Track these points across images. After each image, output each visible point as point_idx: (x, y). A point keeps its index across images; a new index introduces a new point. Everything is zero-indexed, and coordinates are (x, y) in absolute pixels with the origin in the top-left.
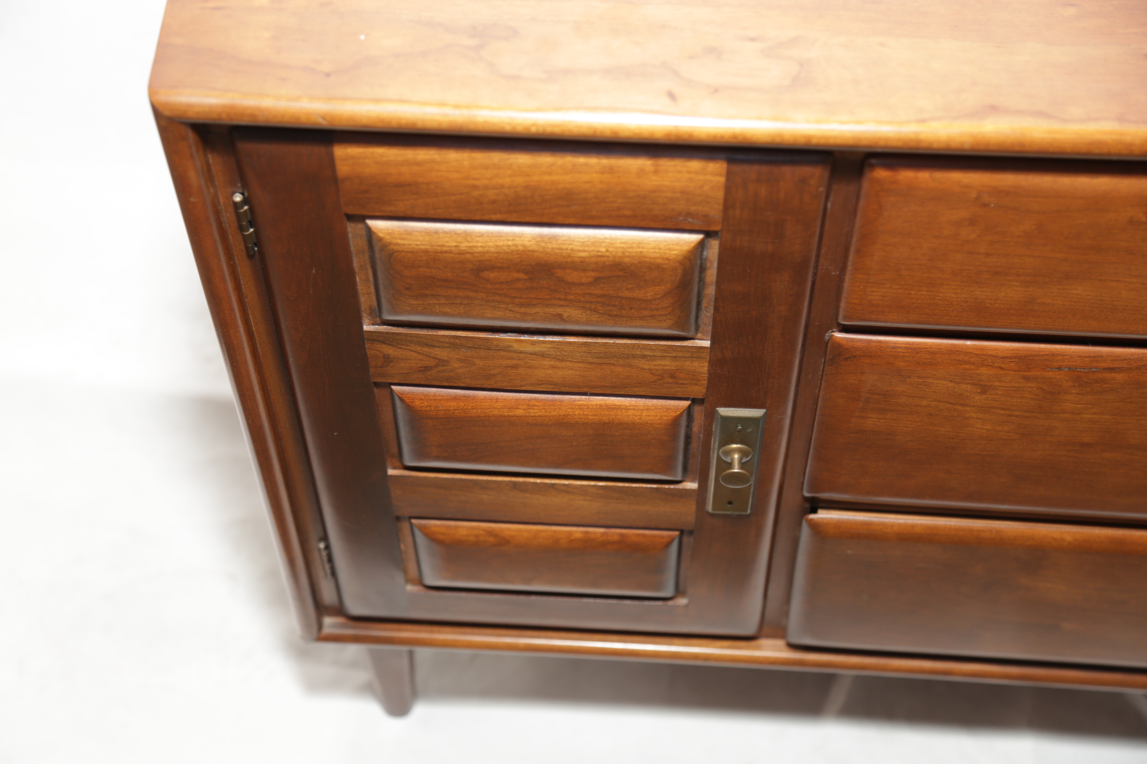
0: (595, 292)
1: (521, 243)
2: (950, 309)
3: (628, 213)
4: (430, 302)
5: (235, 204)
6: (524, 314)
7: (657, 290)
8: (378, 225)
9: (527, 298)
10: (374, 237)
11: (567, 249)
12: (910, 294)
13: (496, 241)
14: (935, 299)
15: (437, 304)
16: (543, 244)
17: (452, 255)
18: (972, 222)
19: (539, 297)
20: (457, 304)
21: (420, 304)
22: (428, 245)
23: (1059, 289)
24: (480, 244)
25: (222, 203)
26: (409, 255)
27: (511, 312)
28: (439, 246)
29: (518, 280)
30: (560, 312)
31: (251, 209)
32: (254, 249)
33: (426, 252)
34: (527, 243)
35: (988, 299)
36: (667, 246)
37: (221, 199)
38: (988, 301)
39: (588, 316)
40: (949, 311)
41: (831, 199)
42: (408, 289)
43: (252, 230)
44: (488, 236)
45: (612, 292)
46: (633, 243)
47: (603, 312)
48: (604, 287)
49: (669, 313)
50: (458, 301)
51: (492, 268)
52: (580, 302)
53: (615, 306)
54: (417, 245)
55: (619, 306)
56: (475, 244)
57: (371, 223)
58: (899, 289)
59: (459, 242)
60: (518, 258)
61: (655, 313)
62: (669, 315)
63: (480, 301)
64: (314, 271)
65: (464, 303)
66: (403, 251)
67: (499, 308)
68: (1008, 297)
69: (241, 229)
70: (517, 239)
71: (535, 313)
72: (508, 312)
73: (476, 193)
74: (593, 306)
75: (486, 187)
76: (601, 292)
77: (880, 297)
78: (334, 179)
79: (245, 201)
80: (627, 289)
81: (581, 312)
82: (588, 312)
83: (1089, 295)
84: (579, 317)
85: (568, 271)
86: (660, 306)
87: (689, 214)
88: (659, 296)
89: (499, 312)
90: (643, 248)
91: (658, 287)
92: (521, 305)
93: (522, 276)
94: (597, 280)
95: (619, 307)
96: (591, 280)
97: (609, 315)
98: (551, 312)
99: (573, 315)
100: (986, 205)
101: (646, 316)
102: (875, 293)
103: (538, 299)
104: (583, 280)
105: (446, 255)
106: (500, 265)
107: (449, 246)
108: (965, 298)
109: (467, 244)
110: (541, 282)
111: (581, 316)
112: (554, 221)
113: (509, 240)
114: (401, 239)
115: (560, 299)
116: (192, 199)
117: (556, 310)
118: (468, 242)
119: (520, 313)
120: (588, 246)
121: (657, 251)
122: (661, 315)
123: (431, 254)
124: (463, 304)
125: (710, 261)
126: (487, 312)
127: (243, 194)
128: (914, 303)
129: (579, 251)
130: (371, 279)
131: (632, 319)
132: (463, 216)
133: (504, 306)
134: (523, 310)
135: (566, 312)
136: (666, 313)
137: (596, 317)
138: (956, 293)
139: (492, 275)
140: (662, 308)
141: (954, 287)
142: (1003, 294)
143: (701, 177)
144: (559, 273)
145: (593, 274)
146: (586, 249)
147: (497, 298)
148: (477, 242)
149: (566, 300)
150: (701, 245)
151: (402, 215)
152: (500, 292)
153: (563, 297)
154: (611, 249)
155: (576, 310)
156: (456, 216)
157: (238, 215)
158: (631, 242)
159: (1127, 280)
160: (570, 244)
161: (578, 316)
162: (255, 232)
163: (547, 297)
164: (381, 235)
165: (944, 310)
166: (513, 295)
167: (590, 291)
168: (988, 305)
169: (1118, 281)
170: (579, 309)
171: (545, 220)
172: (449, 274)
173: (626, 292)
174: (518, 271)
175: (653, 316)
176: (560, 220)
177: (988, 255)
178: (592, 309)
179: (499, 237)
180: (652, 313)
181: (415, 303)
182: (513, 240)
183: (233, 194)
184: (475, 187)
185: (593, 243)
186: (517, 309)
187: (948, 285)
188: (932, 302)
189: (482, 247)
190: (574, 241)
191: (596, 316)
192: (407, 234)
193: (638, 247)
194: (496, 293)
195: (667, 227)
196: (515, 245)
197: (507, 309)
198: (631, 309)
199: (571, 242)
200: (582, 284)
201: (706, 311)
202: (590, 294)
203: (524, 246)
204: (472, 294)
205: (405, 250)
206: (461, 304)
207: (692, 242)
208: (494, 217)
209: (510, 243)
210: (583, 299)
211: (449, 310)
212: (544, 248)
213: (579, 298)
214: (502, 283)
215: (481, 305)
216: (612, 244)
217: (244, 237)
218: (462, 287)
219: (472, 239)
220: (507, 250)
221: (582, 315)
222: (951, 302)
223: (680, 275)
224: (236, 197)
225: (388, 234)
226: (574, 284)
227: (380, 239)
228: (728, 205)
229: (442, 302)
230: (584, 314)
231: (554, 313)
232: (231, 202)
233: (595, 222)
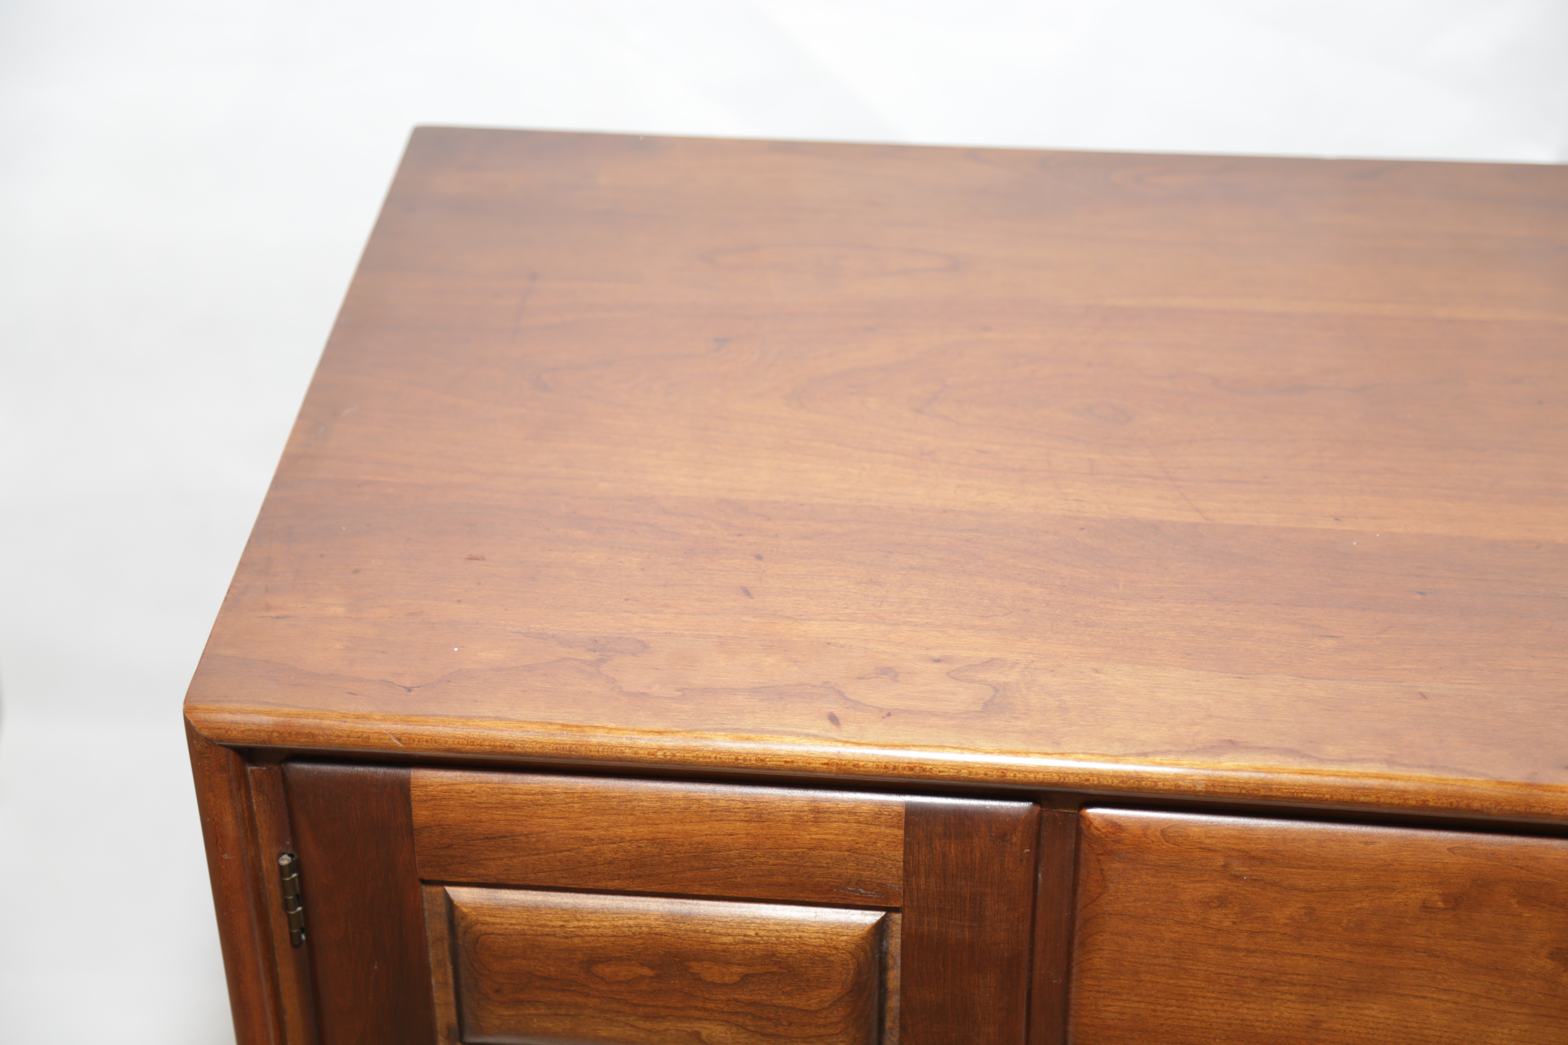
0: (743, 997)
1: (646, 922)
2: (1211, 1036)
3: (782, 879)
4: (527, 1012)
5: (281, 867)
6: (650, 1031)
7: (823, 995)
8: (462, 895)
9: (653, 1006)
10: (457, 913)
11: (704, 932)
12: (1155, 1011)
13: (613, 919)
14: (1189, 1019)
15: (535, 1015)
16: (674, 925)
17: (557, 939)
18: (1222, 901)
19: (669, 1005)
20: (561, 1015)
21: (512, 1016)
22: (525, 925)
23: (1348, 1008)
24: (592, 924)
25: (264, 869)
26: (500, 939)
27: (632, 1029)
28: (540, 926)
29: (643, 977)
30: (697, 1029)
31: (300, 877)
32: (300, 937)
33: (522, 934)
34: (654, 923)
35: (1258, 1021)
36: (834, 930)
37: (264, 864)
38: (1258, 1024)
39: (734, 1035)
40: (1210, 1038)
41: (1041, 869)
42: (497, 991)
43: (299, 909)
44: (603, 913)
45: (765, 998)
46: (790, 925)
47: (754, 1029)
48: (754, 990)
49: (841, 1032)
50: (563, 1012)
51: (608, 959)
52: (723, 1012)
53: (769, 1019)
54: (511, 924)
55: (775, 1019)
56: (587, 924)
57: (451, 890)
58: (1140, 1002)
59: (565, 921)
60: (642, 944)
61: (822, 1031)
62: (840, 1035)
63: (591, 1010)
64: (376, 967)
65: (570, 1013)
66: (492, 933)
67: (617, 1021)
68: (1284, 1018)
69: (286, 906)
70: (641, 917)
71: (665, 1030)
72: (628, 1028)
73: (587, 849)
74: (741, 1020)
75: (602, 840)
76: (750, 998)
77: (1117, 1014)
78: (410, 829)
79: (293, 867)
80: (784, 993)
81: (724, 1028)
82: (734, 1029)
83: (1389, 1019)
84: (722, 1037)
85: (707, 965)
86: (828, 1020)
87: (860, 883)
88: (826, 1005)
89: (617, 1029)
90: (803, 932)
91: (824, 991)
92: (646, 1017)
93: (646, 971)
94: (745, 979)
95: (775, 1021)
96: (736, 978)
97: (762, 1034)
98: (685, 1029)
99: (714, 1034)
100: (1237, 877)
101: (811, 1037)
102: (1110, 1008)
103: (669, 1007)
104: (727, 979)
105: (548, 939)
106: (618, 955)
107: (553, 927)
108: (1228, 1019)
109: (576, 924)
110: (672, 982)
111: (724, 1035)
112: (688, 891)
113: (630, 919)
114: (490, 916)
115: (696, 1008)
116: (226, 856)
117: (692, 1025)
118: (578, 920)
119: (644, 1029)
120: (732, 927)
121: (821, 935)
122: (830, 1035)
123: (529, 937)
124: (569, 1015)
125: (892, 956)
126: (601, 1027)
127: (291, 855)
128: (1162, 1024)
129: (720, 934)
130: (451, 981)
131: (792, 1041)
132: (570, 883)
133: (622, 1019)
134: (648, 1025)
135: (704, 1028)
136: (836, 1032)
137: (744, 1038)
138: (1215, 1011)
139: (606, 970)
140: (831, 1023)
141: (1212, 1001)
142: (1276, 1014)
143: (873, 829)
144: (695, 967)
145: (740, 970)
146: (730, 931)
147: (615, 1006)
148: (589, 920)
149: (704, 1009)
150: (880, 928)
151: (493, 881)
152: (619, 997)
153: (700, 1005)
154: (762, 933)
155: (718, 1025)
156: (562, 882)
157: (283, 884)
158: (787, 923)
159: (1435, 996)
160: (708, 925)
161: (722, 1035)
162: (304, 910)
163: (680, 1005)
164: (465, 910)
165: (1203, 1037)
166: (635, 1002)
167: (736, 996)
168: (1260, 1031)
169: (1423, 997)
170: (722, 1025)
171: (676, 889)
172: (552, 969)
173: (783, 997)
174: (642, 965)
175: (821, 1036)
176: (696, 889)
177: (1249, 952)
178: (739, 1024)
179: (617, 914)
180: (818, 1031)
181: (506, 1013)
182: (636, 918)
183: (281, 854)
184: (587, 840)
185: (739, 925)
186: (640, 1024)
187: (1203, 997)
188: (1186, 1024)
189: (594, 927)
190: (714, 920)
191: (744, 1035)
192: (499, 909)
193: (798, 931)
194: (612, 998)
195: (833, 901)
196: (638, 926)
197: (627, 1024)
198: (790, 1024)
199: (711, 922)
200: (725, 985)
201: (892, 1034)
202: (736, 1000)
203: (649, 926)
204: (580, 1000)
205: (497, 931)
206: (566, 1015)
207: (866, 924)
208: (611, 885)
209: (631, 922)
210: (727, 1008)
211: (550, 1025)
212: (675, 929)
213: (722, 1006)
214: (620, 982)
215: (593, 1017)
216: (764, 925)
217: (288, 915)
218: (568, 988)
219: (582, 916)
220: (628, 933)
221: (726, 1034)
222: (1211, 1025)
223: (852, 972)
224: (283, 860)
225: (474, 909)
226: (714, 984)
227: (464, 916)
228: (909, 870)
229: (542, 1011)
230: (728, 1032)
231: (689, 1030)
232: (276, 867)
233: (741, 894)
